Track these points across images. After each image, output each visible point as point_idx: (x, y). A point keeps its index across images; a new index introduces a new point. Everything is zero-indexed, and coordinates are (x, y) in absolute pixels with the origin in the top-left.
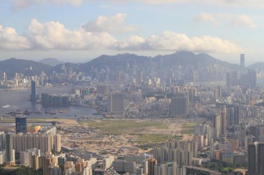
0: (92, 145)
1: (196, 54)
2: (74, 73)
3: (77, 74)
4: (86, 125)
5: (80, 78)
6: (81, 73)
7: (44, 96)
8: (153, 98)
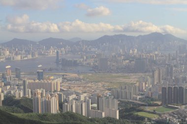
0: (80, 88)
1: (164, 34)
2: (86, 47)
3: (88, 46)
4: (81, 77)
5: (90, 49)
6: (90, 46)
7: (63, 60)
8: (127, 61)
